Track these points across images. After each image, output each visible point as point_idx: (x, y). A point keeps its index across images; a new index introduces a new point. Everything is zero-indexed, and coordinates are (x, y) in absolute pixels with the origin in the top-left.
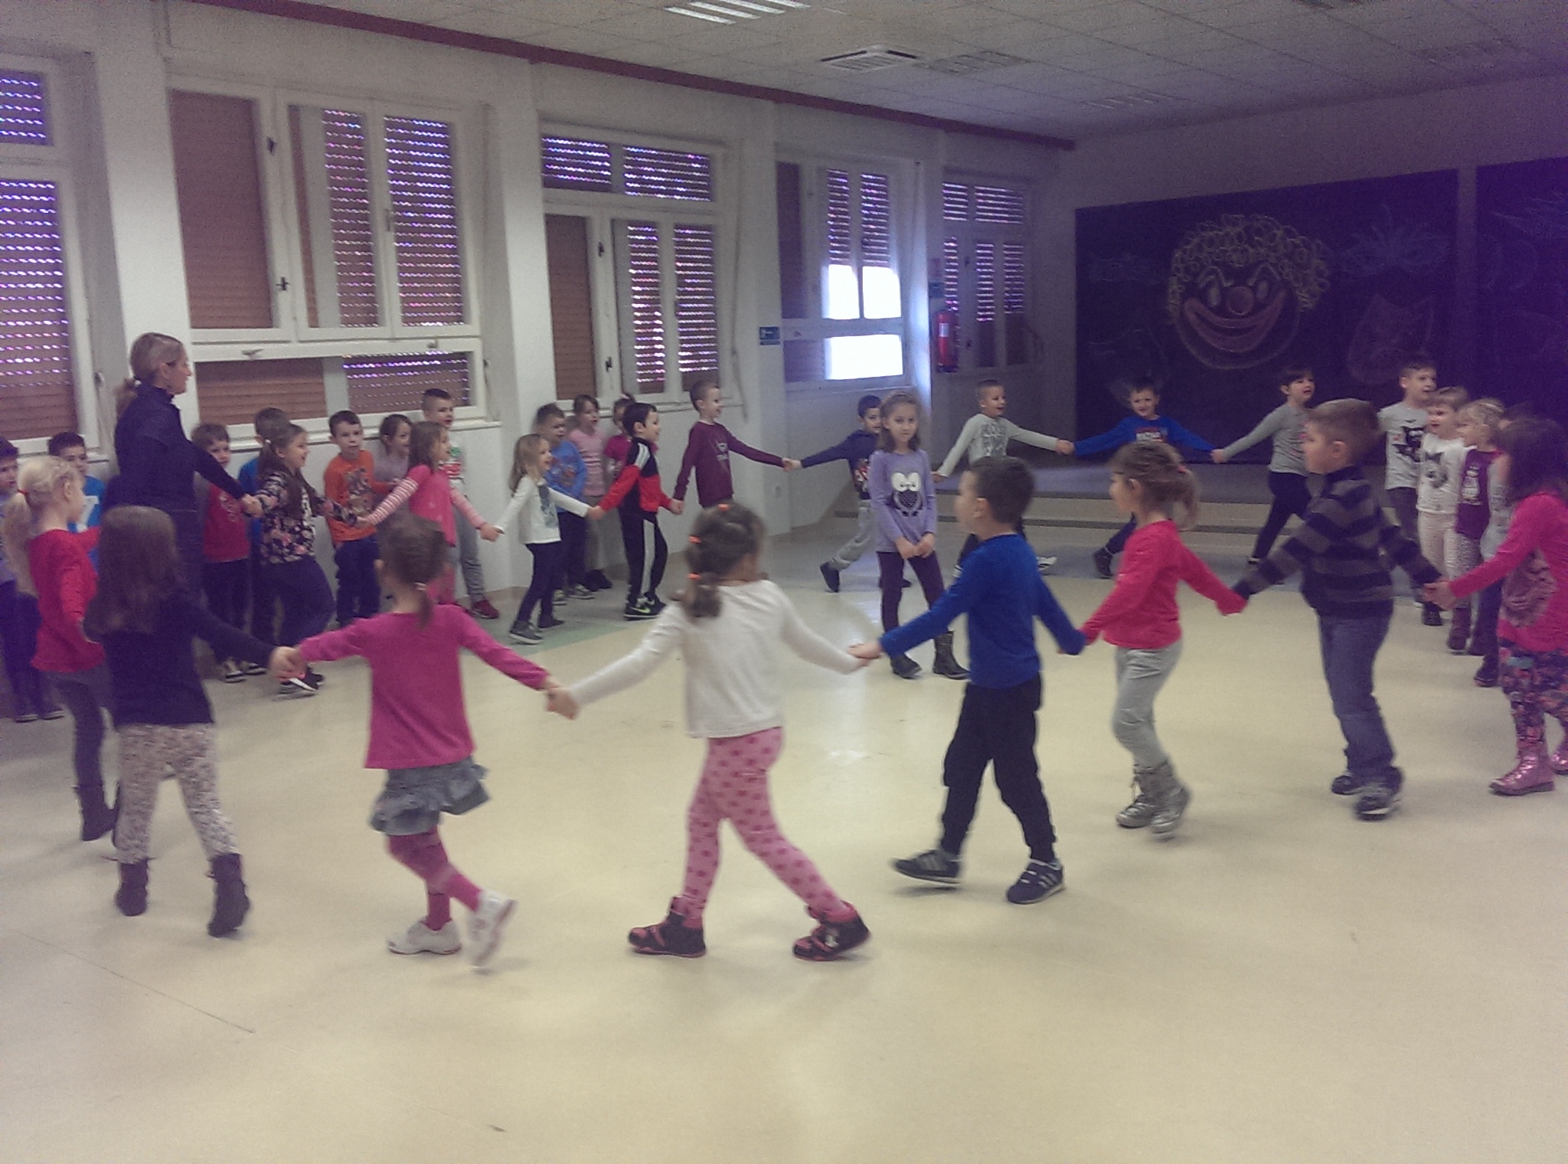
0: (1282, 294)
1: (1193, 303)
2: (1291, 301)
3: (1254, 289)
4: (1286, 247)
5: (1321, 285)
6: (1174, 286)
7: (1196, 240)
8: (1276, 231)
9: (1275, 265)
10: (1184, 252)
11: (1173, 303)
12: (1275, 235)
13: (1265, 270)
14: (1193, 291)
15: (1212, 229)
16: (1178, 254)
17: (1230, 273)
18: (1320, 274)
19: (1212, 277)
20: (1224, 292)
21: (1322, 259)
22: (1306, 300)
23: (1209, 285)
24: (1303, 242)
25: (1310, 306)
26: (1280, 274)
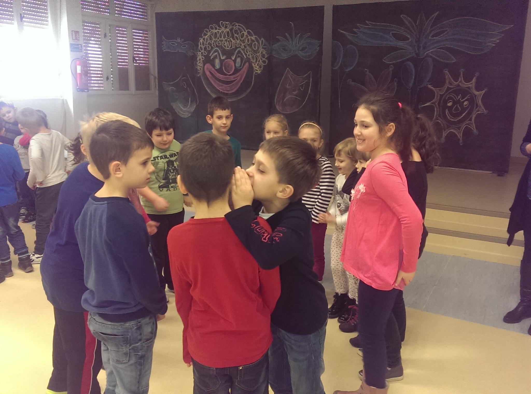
0: (247, 64)
1: (208, 66)
2: (251, 68)
3: (235, 61)
4: (248, 40)
5: (264, 62)
6: (200, 57)
7: (209, 34)
8: (244, 32)
9: (243, 50)
10: (204, 39)
11: (199, 65)
12: (243, 34)
13: (239, 52)
14: (208, 60)
15: (216, 29)
16: (201, 40)
17: (224, 52)
18: (263, 56)
19: (216, 53)
20: (221, 61)
21: (265, 48)
22: (257, 69)
23: (216, 57)
24: (256, 38)
25: (259, 72)
26: (246, 55)
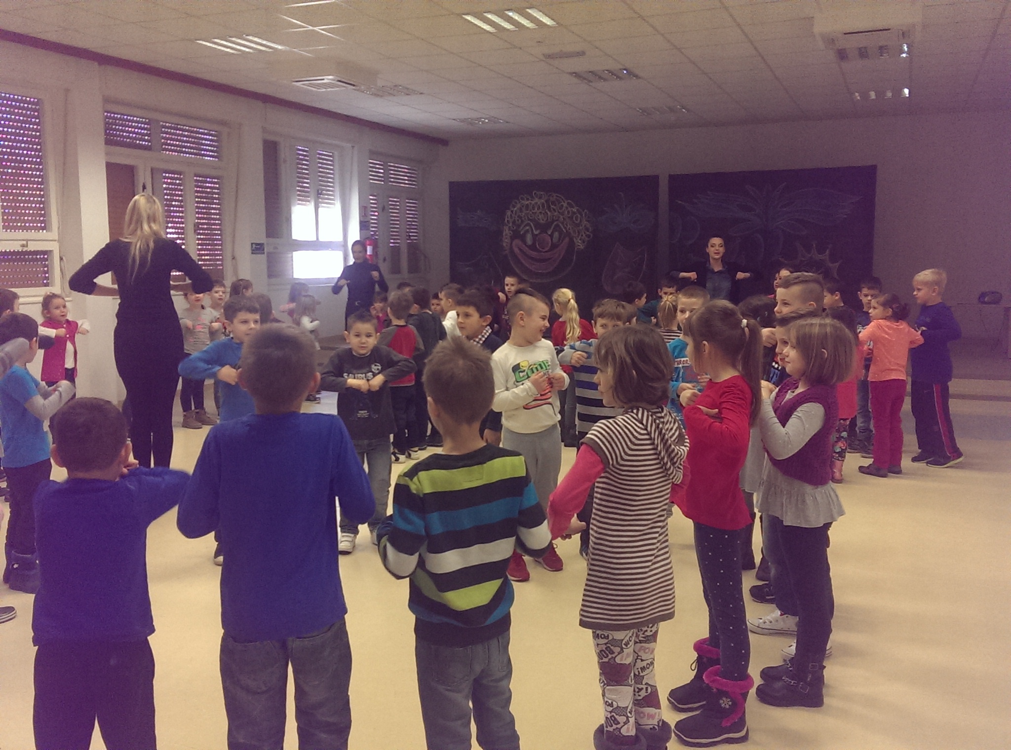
0: (567, 240)
1: (517, 242)
2: (572, 244)
3: (551, 236)
4: (568, 212)
5: (588, 236)
6: (507, 232)
7: (519, 206)
8: (563, 203)
9: (563, 223)
10: (512, 211)
11: (506, 242)
12: (562, 205)
13: (557, 226)
14: (516, 235)
15: (528, 199)
16: (509, 213)
17: (538, 225)
18: (587, 229)
19: (527, 228)
20: (534, 236)
21: (588, 221)
22: (580, 245)
23: (527, 231)
24: (577, 210)
25: (582, 247)
26: (565, 228)
